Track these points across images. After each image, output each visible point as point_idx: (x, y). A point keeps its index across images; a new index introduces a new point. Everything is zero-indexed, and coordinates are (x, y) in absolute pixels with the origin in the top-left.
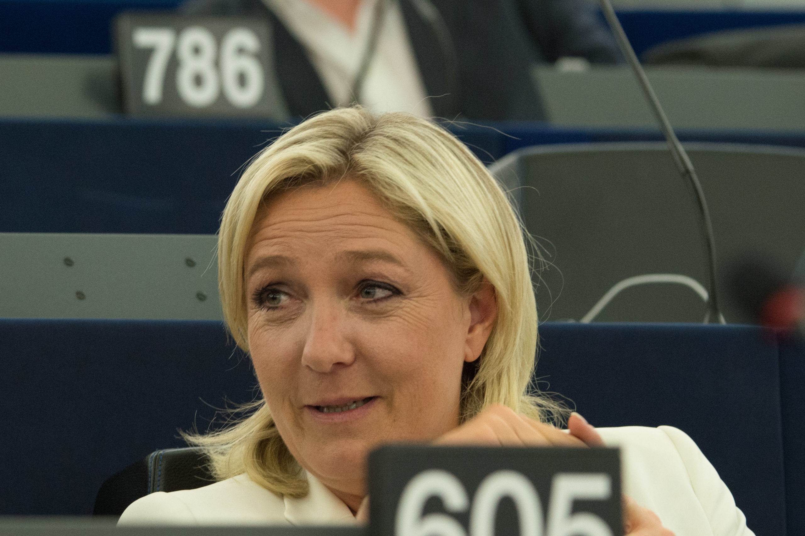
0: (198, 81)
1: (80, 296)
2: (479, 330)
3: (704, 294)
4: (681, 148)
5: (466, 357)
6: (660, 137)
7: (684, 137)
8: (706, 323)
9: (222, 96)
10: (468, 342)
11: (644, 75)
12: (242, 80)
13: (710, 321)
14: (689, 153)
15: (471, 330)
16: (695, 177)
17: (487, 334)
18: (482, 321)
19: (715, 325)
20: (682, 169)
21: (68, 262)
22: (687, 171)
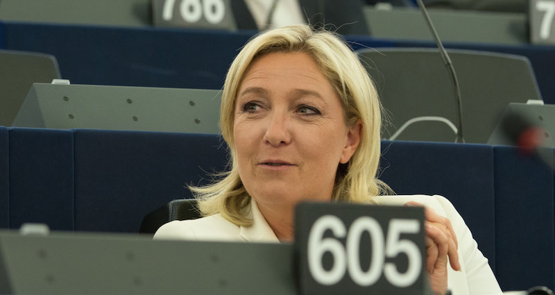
0: (191, 9)
1: (135, 119)
2: (350, 148)
3: (456, 130)
4: (445, 51)
5: (341, 160)
6: (435, 46)
7: (447, 46)
8: (456, 142)
9: (203, 17)
10: (344, 153)
11: (427, 13)
12: (214, 9)
13: (459, 141)
14: (448, 54)
15: (346, 147)
16: (452, 66)
17: (353, 152)
18: (351, 145)
19: (461, 143)
20: (446, 63)
21: (129, 101)
22: (449, 64)
